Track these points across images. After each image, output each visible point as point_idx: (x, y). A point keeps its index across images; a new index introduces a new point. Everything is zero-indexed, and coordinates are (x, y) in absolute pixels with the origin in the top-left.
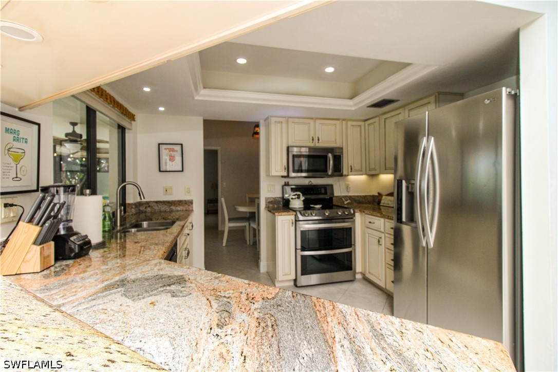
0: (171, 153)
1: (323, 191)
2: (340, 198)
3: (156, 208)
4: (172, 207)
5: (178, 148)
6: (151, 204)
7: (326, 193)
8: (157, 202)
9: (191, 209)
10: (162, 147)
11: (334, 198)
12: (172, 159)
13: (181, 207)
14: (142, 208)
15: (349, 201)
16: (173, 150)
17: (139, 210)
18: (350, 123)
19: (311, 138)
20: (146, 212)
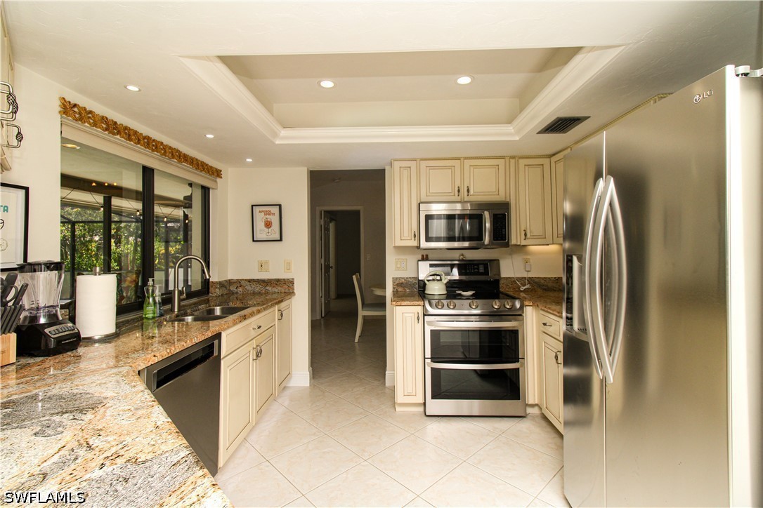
0: (267, 216)
1: (482, 269)
2: (512, 281)
3: (248, 288)
4: (267, 288)
5: (275, 210)
6: (243, 283)
7: (486, 273)
8: (250, 281)
9: (291, 291)
10: (256, 210)
11: (501, 282)
12: (268, 225)
13: (279, 288)
14: (233, 288)
15: (527, 286)
16: (269, 213)
17: (230, 290)
18: (522, 162)
19: (457, 189)
20: (237, 293)
